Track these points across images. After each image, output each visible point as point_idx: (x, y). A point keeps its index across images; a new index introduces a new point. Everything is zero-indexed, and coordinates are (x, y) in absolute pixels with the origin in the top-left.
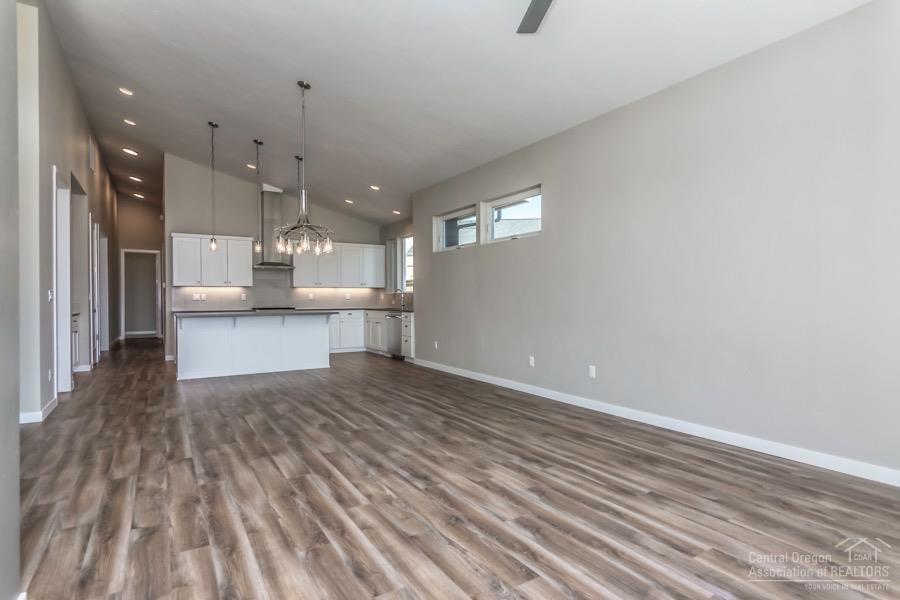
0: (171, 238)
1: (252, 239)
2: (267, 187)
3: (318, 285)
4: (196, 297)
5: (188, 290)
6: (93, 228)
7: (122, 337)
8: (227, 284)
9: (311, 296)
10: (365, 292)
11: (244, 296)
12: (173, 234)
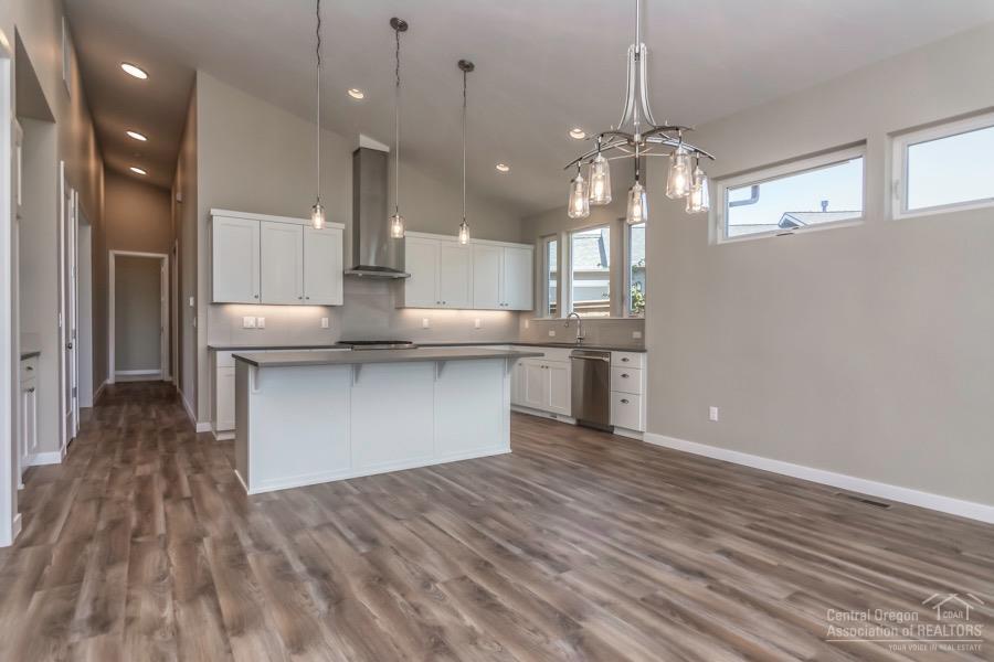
0: (210, 218)
1: (342, 226)
2: (366, 142)
3: (441, 305)
4: (250, 321)
5: (235, 310)
6: (67, 197)
7: (111, 381)
8: (303, 300)
9: (426, 322)
10: (500, 316)
11: (325, 322)
12: (213, 212)
